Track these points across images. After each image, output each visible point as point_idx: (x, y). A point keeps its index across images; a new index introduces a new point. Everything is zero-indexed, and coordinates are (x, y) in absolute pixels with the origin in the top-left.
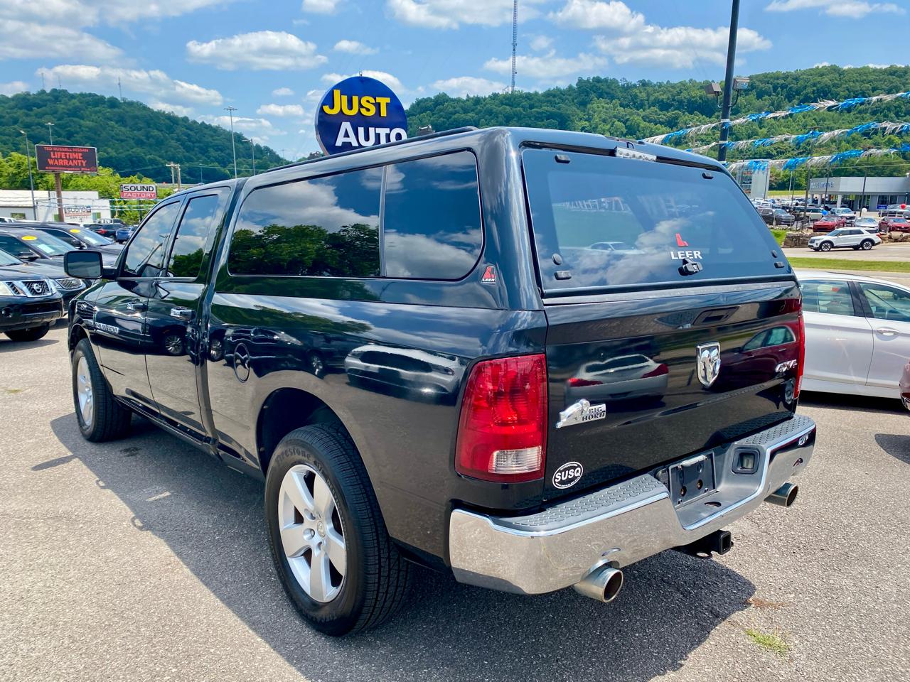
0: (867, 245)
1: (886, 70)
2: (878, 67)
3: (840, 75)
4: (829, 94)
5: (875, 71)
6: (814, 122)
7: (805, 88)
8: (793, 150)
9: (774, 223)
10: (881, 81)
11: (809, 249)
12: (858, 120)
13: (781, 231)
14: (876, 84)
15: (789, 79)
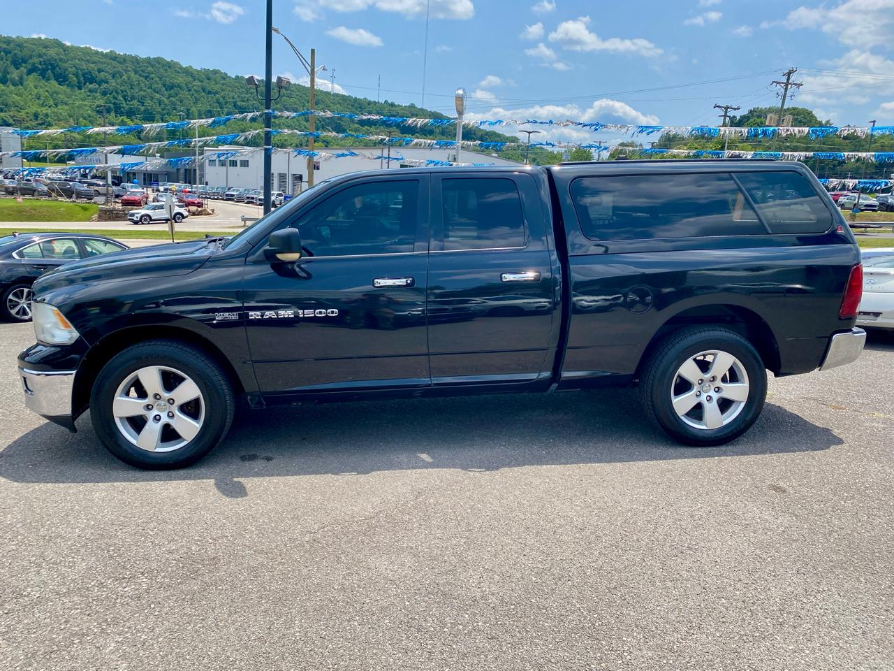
0: (179, 218)
1: (107, 54)
2: (100, 50)
3: (65, 51)
4: (57, 68)
5: (97, 52)
6: (47, 93)
7: (31, 57)
8: (31, 120)
9: (74, 196)
10: (105, 63)
11: (129, 222)
12: (90, 98)
13: (87, 205)
14: (102, 66)
15: (12, 45)
